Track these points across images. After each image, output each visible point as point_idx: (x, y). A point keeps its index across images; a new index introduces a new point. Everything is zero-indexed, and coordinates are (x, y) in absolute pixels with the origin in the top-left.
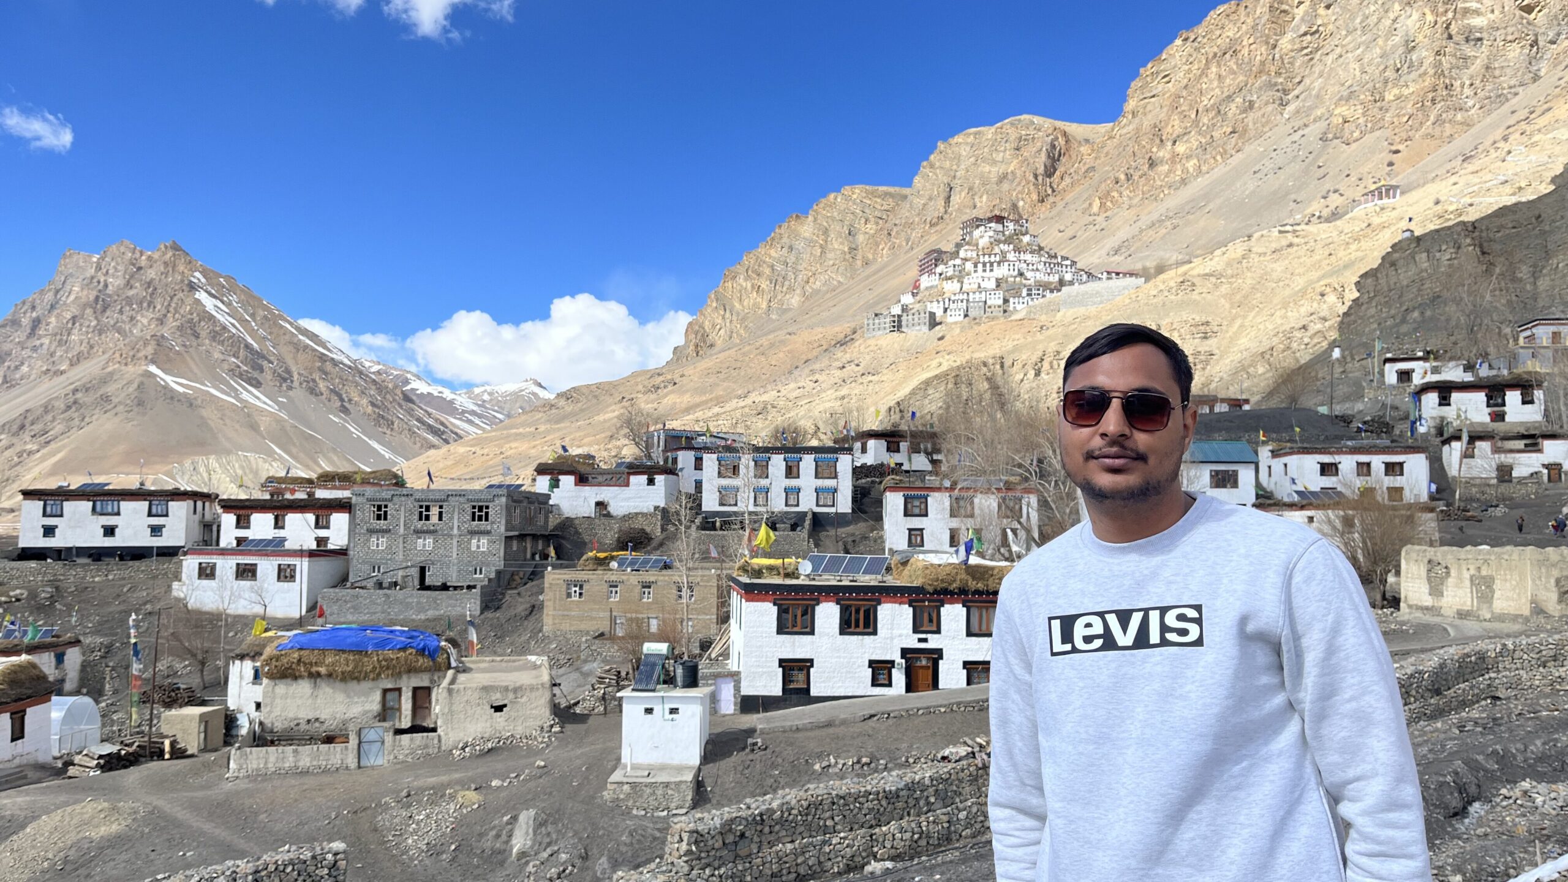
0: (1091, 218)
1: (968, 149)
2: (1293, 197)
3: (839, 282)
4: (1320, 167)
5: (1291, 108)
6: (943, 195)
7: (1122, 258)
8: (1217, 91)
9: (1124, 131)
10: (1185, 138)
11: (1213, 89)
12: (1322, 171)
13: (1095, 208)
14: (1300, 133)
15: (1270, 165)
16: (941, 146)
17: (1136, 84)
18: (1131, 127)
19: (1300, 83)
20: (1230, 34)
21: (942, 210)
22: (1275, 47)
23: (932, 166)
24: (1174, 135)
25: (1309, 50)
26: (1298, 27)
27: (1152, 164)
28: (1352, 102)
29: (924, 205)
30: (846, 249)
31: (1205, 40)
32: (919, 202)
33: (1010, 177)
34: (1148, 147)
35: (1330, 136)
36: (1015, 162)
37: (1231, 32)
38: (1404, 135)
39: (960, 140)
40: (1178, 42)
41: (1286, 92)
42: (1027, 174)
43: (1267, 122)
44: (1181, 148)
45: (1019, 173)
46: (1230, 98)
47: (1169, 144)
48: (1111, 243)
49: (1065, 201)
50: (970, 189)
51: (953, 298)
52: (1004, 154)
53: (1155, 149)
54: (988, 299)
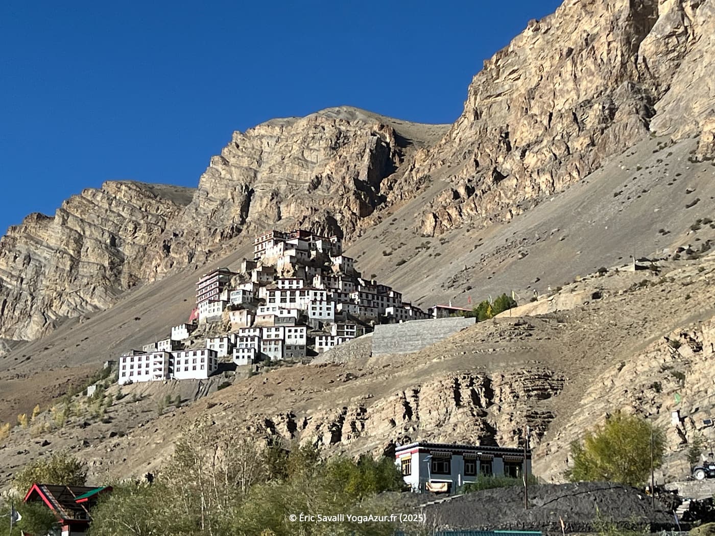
0: (424, 240)
1: (272, 142)
2: (659, 226)
3: (95, 307)
4: (689, 192)
6: (238, 200)
7: (460, 291)
8: (573, 95)
9: (465, 134)
10: (536, 148)
11: (568, 92)
12: (690, 198)
14: (667, 150)
15: (632, 187)
16: (237, 137)
17: (478, 80)
18: (473, 130)
19: (666, 92)
20: (587, 28)
21: (238, 219)
22: (637, 48)
23: (225, 162)
24: (524, 144)
25: (676, 54)
26: (664, 26)
27: (499, 177)
29: (214, 212)
30: (106, 264)
31: (559, 32)
32: (207, 207)
33: (325, 182)
34: (493, 155)
35: (700, 157)
36: (332, 164)
37: (587, 25)
39: (263, 132)
40: (528, 32)
41: (650, 101)
42: (347, 180)
43: (630, 136)
44: (531, 160)
45: (337, 178)
46: (588, 103)
47: (517, 154)
48: (446, 271)
49: (392, 217)
50: (275, 194)
51: (241, 334)
52: (318, 154)
53: (501, 159)
54: (286, 337)
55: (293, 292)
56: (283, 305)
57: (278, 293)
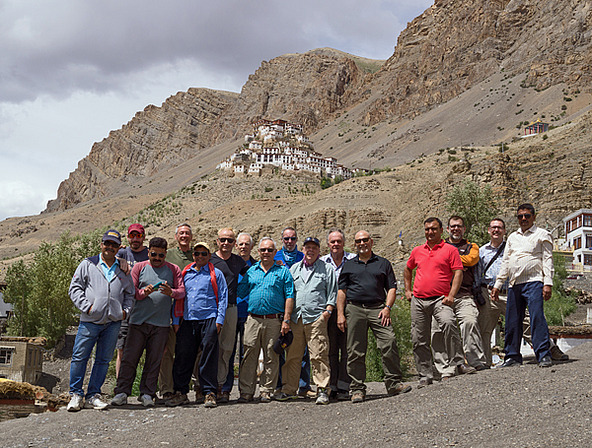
0: (363, 128)
2: (498, 125)
4: (518, 105)
5: (505, 62)
6: (262, 101)
8: (457, 44)
9: (393, 66)
10: (433, 76)
11: (454, 43)
12: (518, 109)
13: (367, 121)
14: (509, 80)
15: (486, 101)
18: (399, 64)
19: (512, 45)
22: (496, 17)
24: (426, 73)
25: (519, 22)
26: (513, 5)
27: (409, 92)
28: (543, 62)
30: (188, 135)
32: (245, 104)
33: (312, 92)
35: (527, 85)
36: (317, 81)
38: (575, 89)
41: (503, 50)
42: (324, 91)
43: (489, 70)
44: (429, 83)
45: (318, 90)
46: (465, 50)
47: (422, 78)
53: (412, 82)
55: (271, 156)
56: (265, 163)
57: (263, 156)
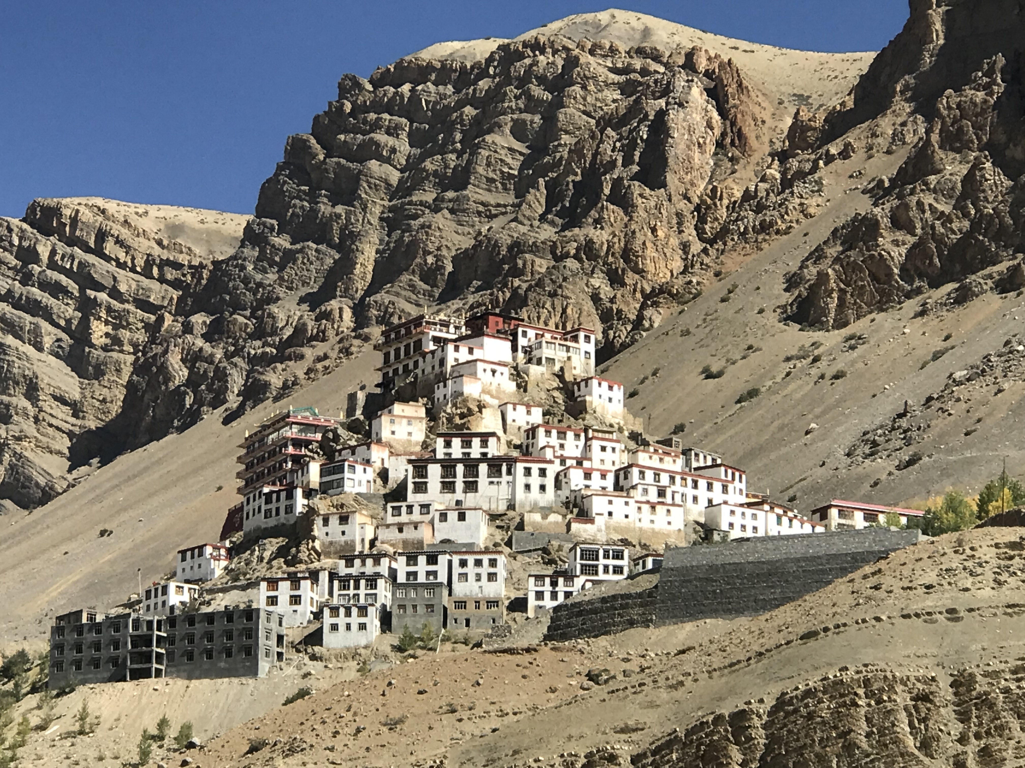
49: (727, 282)
51: (343, 571)
54: (455, 577)
55: (471, 467)
56: (447, 498)
